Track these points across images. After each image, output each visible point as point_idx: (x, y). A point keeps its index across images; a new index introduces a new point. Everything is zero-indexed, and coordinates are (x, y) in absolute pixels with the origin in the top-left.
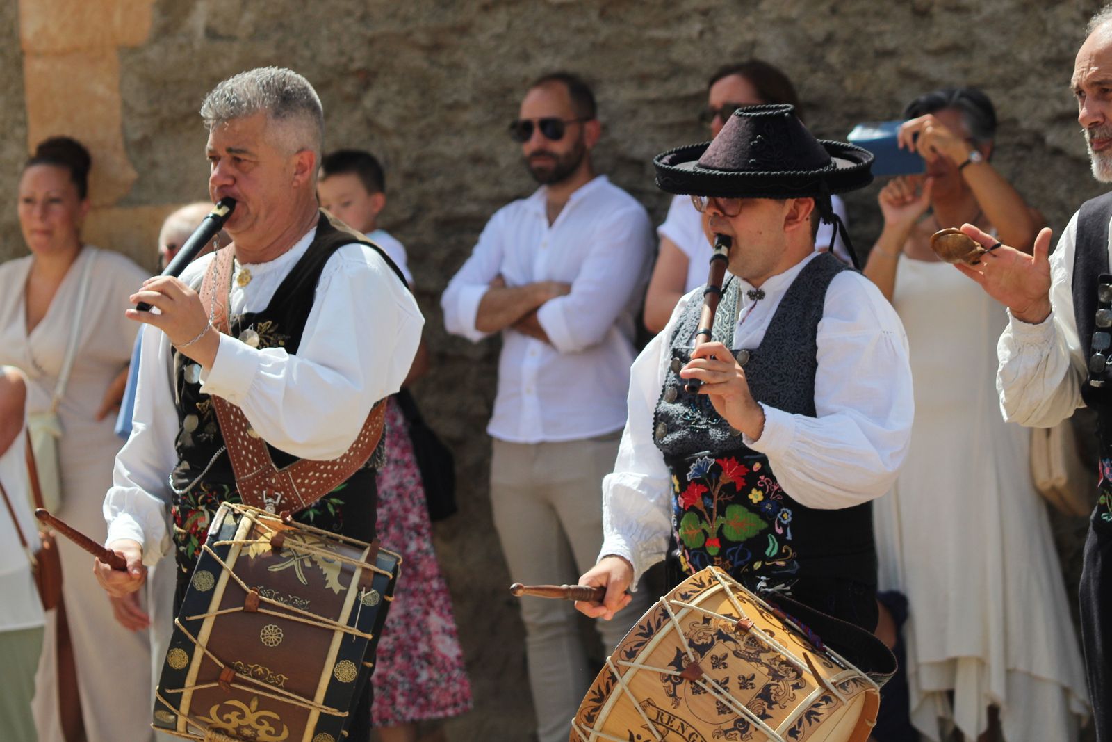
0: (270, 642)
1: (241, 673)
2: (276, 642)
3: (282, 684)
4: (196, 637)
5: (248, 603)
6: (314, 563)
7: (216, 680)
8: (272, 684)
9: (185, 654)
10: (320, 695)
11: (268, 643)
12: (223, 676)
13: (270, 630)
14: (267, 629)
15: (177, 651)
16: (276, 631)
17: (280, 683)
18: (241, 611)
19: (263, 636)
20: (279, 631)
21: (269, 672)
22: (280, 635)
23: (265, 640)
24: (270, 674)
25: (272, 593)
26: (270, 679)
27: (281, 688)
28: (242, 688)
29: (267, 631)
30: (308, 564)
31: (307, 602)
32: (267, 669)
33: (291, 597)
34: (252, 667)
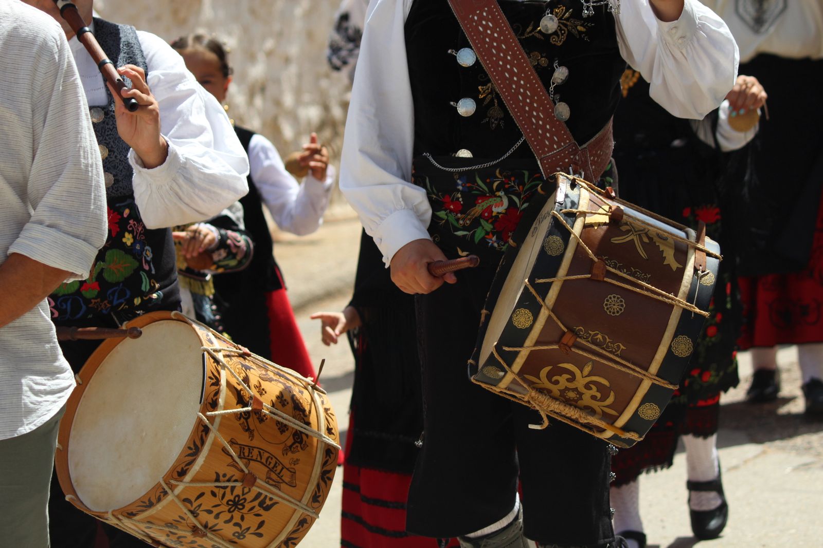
0: (612, 311)
1: (580, 338)
2: (618, 312)
3: (619, 352)
4: (544, 300)
5: (595, 271)
6: (650, 239)
7: (558, 342)
8: (610, 352)
9: (530, 315)
10: (654, 368)
11: (610, 312)
12: (565, 340)
13: (613, 299)
14: (610, 298)
15: (523, 311)
16: (618, 301)
17: (617, 351)
18: (588, 279)
19: (606, 305)
20: (621, 301)
21: (608, 340)
22: (622, 306)
23: (608, 309)
24: (609, 342)
25: (616, 264)
26: (608, 347)
27: (617, 355)
28: (581, 352)
29: (610, 301)
30: (646, 240)
31: (649, 276)
32: (607, 337)
33: (633, 270)
34: (592, 333)
